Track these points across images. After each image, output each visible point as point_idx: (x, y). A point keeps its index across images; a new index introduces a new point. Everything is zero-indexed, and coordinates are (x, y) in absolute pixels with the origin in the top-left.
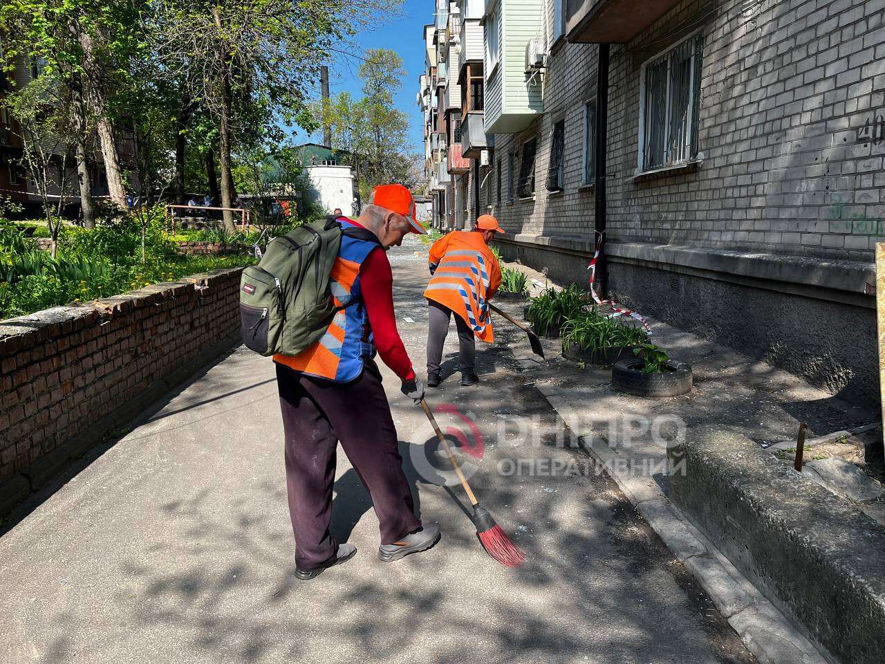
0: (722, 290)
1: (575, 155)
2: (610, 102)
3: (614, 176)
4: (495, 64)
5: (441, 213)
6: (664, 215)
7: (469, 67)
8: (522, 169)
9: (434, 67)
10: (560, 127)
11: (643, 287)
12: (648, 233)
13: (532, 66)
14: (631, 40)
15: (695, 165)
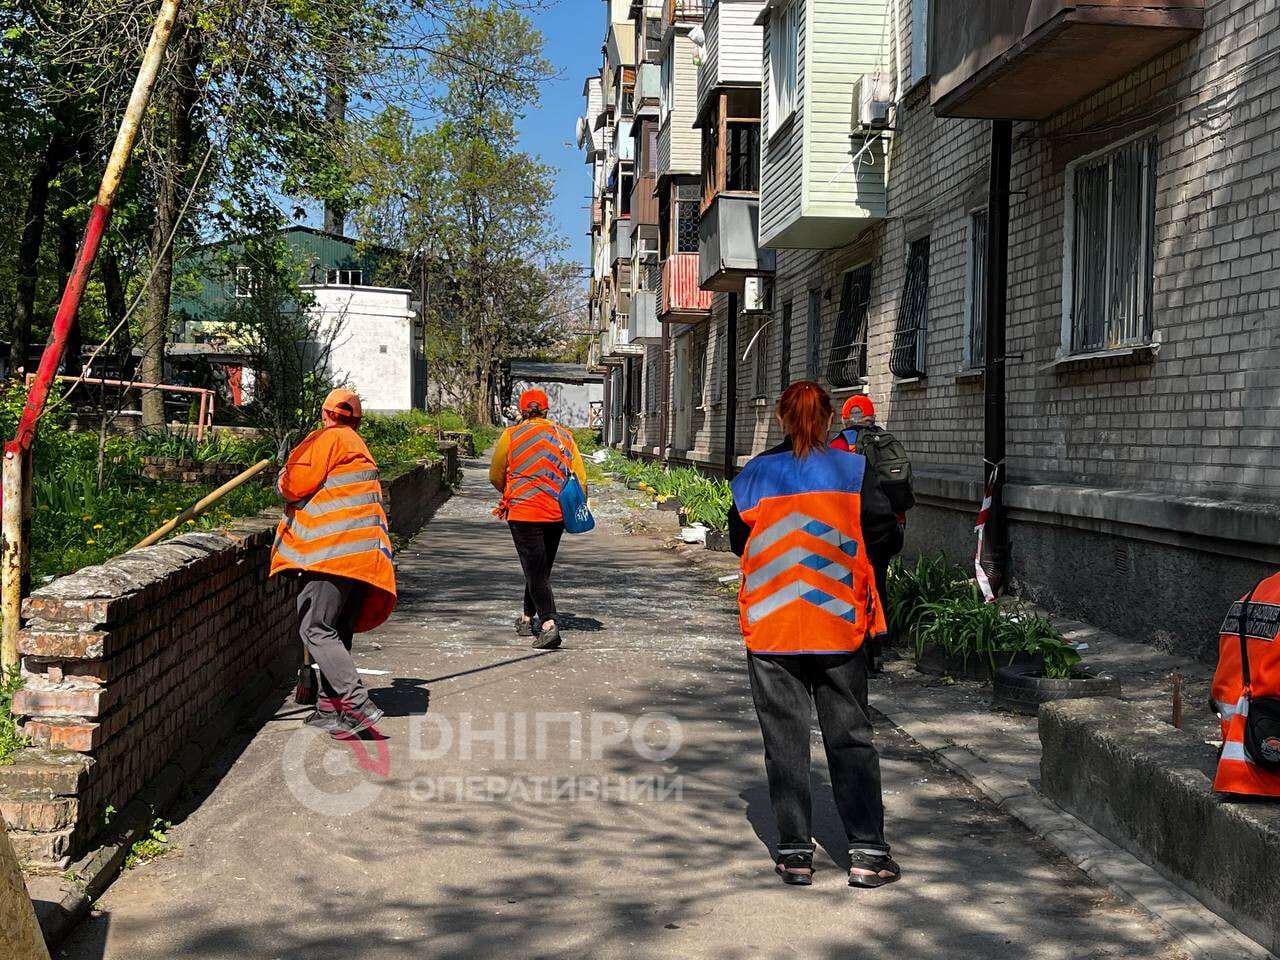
0: (1189, 564)
1: (949, 311)
2: (1015, 219)
3: (1022, 357)
4: (787, 115)
5: (630, 409)
6: (1104, 435)
7: (723, 98)
8: (839, 326)
9: (627, 67)
10: (920, 248)
11: (1071, 566)
12: (1078, 466)
13: (866, 127)
14: (1049, 119)
15: (1148, 351)
